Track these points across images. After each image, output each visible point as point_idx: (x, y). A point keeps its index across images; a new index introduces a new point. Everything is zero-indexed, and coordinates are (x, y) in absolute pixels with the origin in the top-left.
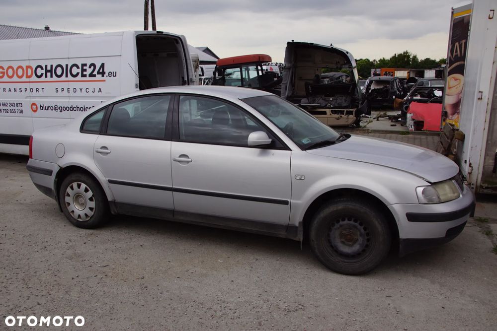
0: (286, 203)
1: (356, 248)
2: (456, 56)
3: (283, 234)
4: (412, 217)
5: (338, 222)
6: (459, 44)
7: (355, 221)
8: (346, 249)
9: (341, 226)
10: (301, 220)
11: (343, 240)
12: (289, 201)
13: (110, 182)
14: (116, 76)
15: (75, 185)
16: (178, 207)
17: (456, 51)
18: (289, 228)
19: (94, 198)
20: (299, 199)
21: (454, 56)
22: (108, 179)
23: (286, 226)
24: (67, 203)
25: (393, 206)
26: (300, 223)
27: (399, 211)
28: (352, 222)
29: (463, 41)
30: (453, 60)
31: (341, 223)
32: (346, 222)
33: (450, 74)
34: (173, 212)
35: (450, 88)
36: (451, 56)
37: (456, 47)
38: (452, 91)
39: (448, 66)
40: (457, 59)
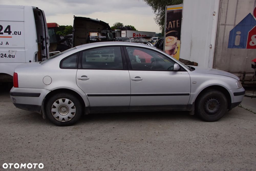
0: (188, 94)
1: (215, 110)
2: (170, 28)
3: (185, 109)
4: (236, 94)
5: (208, 100)
6: (171, 22)
7: (215, 99)
8: (211, 111)
9: (210, 101)
10: (194, 101)
11: (210, 107)
12: (190, 93)
13: (89, 95)
14: (20, 34)
15: (60, 100)
16: (132, 104)
17: (170, 26)
18: (188, 106)
19: (75, 107)
20: (194, 92)
21: (169, 28)
22: (87, 94)
23: (187, 105)
24: (53, 112)
25: (230, 90)
26: (193, 103)
27: (231, 92)
28: (214, 99)
29: (174, 21)
30: (168, 29)
31: (210, 100)
32: (212, 99)
33: (167, 36)
34: (129, 107)
35: (167, 43)
36: (167, 28)
37: (170, 24)
38: (169, 44)
39: (166, 32)
40: (170, 29)
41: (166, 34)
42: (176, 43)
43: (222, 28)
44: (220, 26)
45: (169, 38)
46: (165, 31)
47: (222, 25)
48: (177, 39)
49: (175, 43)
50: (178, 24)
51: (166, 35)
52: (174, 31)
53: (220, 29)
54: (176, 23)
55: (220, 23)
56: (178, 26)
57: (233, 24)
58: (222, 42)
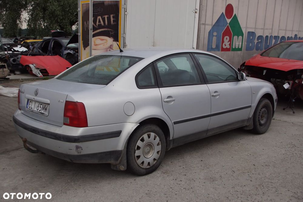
2: (99, 25)
6: (102, 17)
13: (175, 123)
15: (146, 136)
17: (99, 22)
19: (160, 143)
21: (97, 25)
24: (137, 157)
26: (252, 115)
29: (106, 16)
30: (96, 27)
32: (263, 109)
34: (207, 131)
35: (96, 45)
36: (94, 25)
37: (99, 19)
38: (98, 47)
39: (92, 31)
40: (100, 27)
41: (92, 33)
42: (111, 45)
43: (202, 27)
44: (201, 26)
45: (99, 38)
46: (91, 29)
47: (203, 24)
48: (113, 40)
49: (109, 45)
50: (113, 20)
51: (93, 35)
52: (107, 29)
53: (201, 29)
54: (109, 19)
55: (201, 22)
56: (113, 22)
57: (211, 23)
58: (203, 44)
